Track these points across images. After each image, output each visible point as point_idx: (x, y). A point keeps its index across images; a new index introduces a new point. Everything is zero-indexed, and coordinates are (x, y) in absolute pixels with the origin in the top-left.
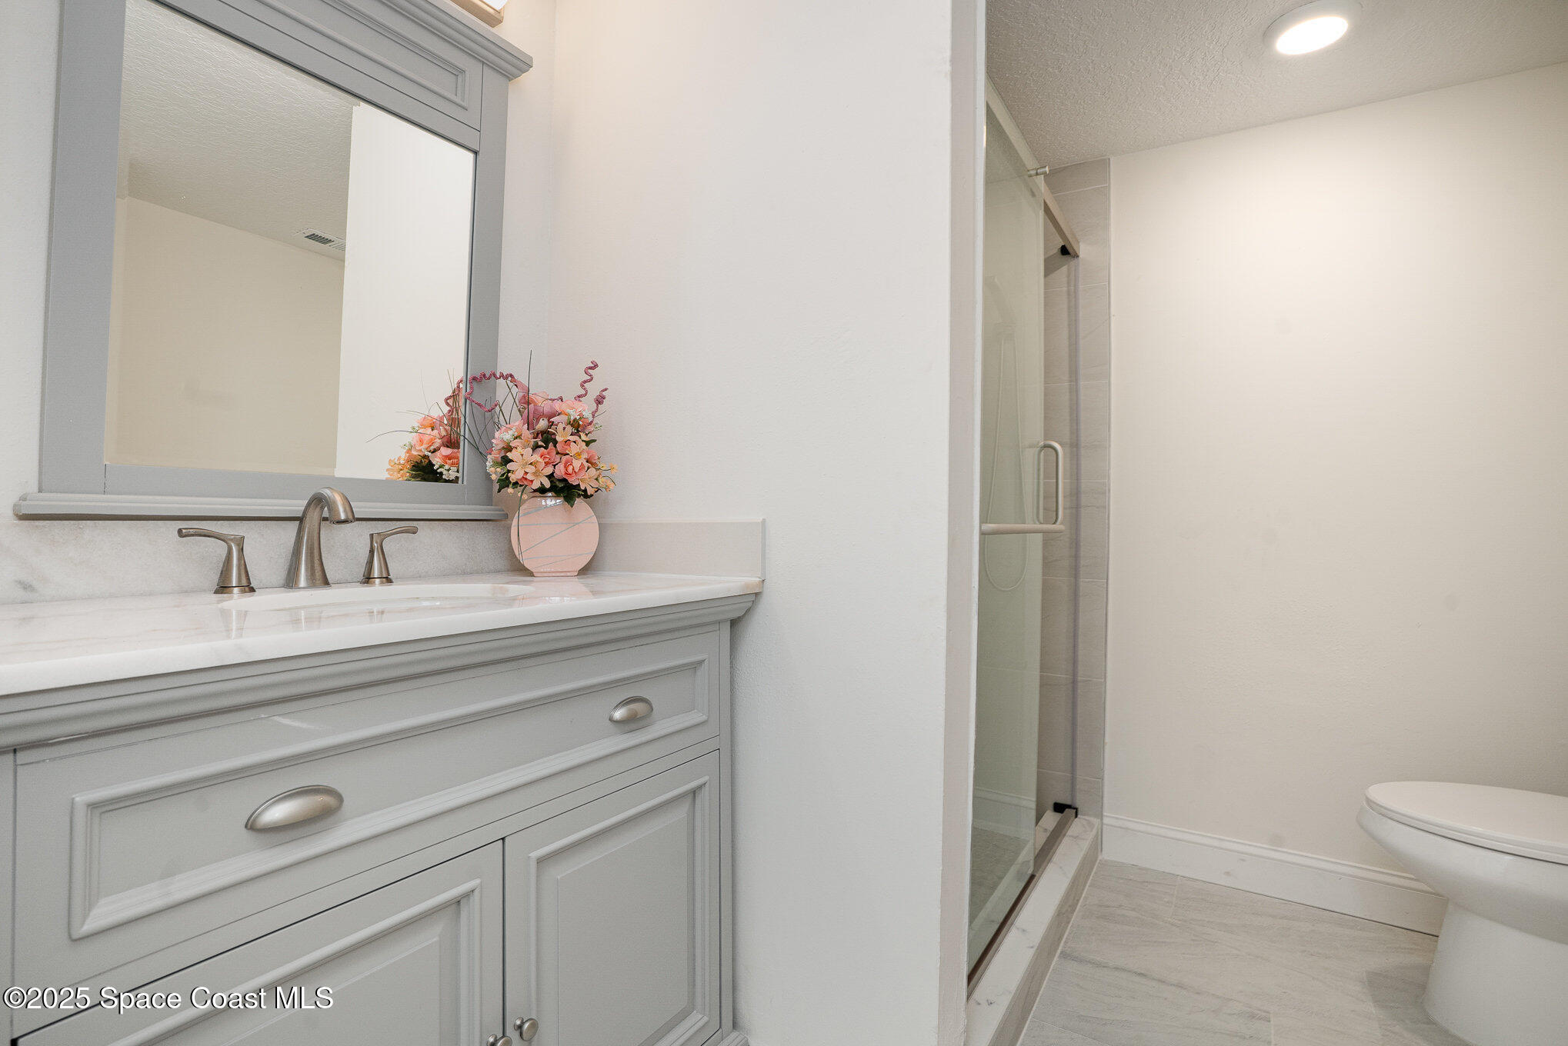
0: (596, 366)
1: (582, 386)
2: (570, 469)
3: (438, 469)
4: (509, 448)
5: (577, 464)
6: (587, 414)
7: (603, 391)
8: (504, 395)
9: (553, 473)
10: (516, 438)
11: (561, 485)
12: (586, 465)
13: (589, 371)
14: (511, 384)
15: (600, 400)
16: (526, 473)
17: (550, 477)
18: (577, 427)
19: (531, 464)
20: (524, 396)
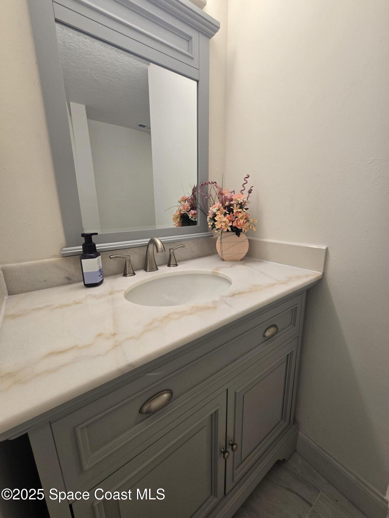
0: (249, 176)
1: (243, 186)
2: (239, 224)
3: (191, 218)
4: (215, 215)
5: (242, 221)
6: (245, 200)
7: (251, 187)
8: (213, 191)
9: (232, 225)
10: (218, 210)
11: (235, 230)
12: (245, 221)
13: (246, 179)
14: (215, 187)
15: (250, 192)
16: (222, 225)
17: (231, 226)
18: (241, 206)
19: (224, 222)
20: (220, 192)
